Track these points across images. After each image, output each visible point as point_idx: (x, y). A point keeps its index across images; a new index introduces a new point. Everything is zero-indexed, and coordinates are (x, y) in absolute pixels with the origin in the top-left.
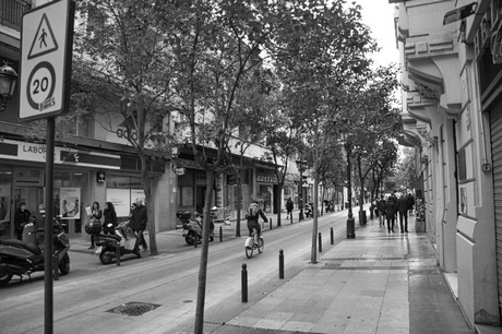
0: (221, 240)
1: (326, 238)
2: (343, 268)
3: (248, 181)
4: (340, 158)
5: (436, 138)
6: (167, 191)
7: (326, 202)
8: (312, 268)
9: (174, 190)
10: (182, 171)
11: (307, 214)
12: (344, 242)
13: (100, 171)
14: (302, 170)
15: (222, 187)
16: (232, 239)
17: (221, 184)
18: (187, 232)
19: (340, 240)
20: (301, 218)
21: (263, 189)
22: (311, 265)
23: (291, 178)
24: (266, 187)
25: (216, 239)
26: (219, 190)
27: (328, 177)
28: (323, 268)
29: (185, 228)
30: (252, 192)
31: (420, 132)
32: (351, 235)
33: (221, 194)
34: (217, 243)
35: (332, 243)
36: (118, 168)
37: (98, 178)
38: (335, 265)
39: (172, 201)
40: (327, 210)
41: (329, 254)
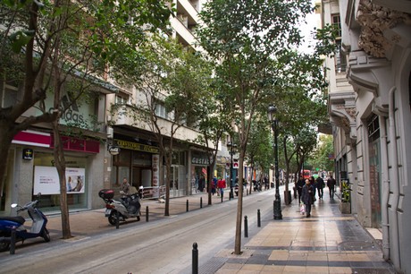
0: (147, 220)
1: (252, 220)
2: (271, 263)
3: (184, 162)
4: (266, 143)
5: (387, 106)
6: (101, 169)
7: (254, 182)
8: (235, 261)
9: (109, 169)
10: (116, 151)
11: (237, 193)
12: (271, 224)
13: (26, 148)
14: (232, 153)
15: (158, 168)
16: (160, 218)
17: (158, 165)
18: (109, 212)
19: (268, 221)
20: (231, 196)
21: (198, 170)
22: (235, 256)
23: (224, 161)
24: (201, 168)
25: (143, 219)
26: (155, 170)
27: (256, 160)
28: (247, 262)
29: (108, 207)
30: (187, 172)
31: (348, 112)
32: (278, 216)
33: (157, 174)
34: (143, 223)
35: (259, 225)
36: (48, 146)
37: (25, 155)
38: (262, 258)
39: (106, 179)
40: (255, 189)
41: (255, 241)
